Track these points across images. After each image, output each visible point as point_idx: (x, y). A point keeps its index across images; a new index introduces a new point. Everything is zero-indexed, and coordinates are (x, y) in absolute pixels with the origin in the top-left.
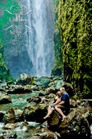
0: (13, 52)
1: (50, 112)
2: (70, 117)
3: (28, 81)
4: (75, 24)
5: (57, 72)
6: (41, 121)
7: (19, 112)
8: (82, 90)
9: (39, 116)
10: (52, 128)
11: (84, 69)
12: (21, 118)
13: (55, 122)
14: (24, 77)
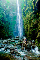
4: (27, 26)
6: (21, 45)
7: (17, 44)
10: (23, 47)
11: (29, 35)
13: (24, 45)
14: (17, 37)
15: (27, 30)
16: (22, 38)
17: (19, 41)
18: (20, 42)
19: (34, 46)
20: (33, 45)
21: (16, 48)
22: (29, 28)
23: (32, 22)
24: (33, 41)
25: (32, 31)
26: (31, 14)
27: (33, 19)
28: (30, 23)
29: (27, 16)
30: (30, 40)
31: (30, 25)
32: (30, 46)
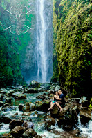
2: (65, 109)
5: (54, 80)
7: (32, 105)
13: (56, 112)
15: (66, 64)
16: (48, 89)
17: (38, 98)
18: (43, 99)
19: (87, 115)
20: (81, 113)
21: (31, 121)
22: (72, 58)
23: (85, 38)
24: (84, 99)
25: (81, 68)
26: (81, 11)
27: (88, 29)
28: (77, 42)
29: (68, 20)
31: (77, 47)
32: (74, 114)
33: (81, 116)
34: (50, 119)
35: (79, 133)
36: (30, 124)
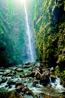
0: (23, 55)
1: (36, 74)
2: (43, 75)
3: (29, 64)
4: (42, 45)
5: (37, 60)
7: (26, 74)
8: (46, 65)
9: (32, 75)
10: (37, 79)
11: (46, 59)
12: (27, 76)
13: (38, 77)
14: (27, 63)
15: (42, 52)
17: (29, 70)
19: (54, 77)
21: (26, 82)
22: (44, 48)
23: (49, 38)
24: (52, 68)
25: (49, 53)
26: (46, 26)
27: (50, 34)
28: (46, 40)
30: (47, 68)
31: (46, 43)
32: (47, 77)
33: (51, 77)
34: (35, 81)
35: (51, 86)
36: (25, 84)
